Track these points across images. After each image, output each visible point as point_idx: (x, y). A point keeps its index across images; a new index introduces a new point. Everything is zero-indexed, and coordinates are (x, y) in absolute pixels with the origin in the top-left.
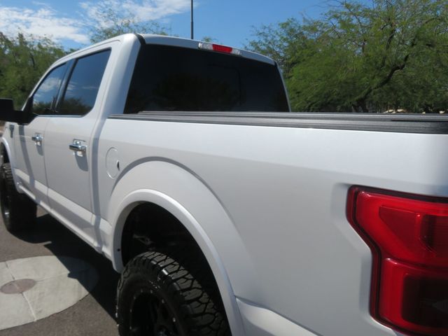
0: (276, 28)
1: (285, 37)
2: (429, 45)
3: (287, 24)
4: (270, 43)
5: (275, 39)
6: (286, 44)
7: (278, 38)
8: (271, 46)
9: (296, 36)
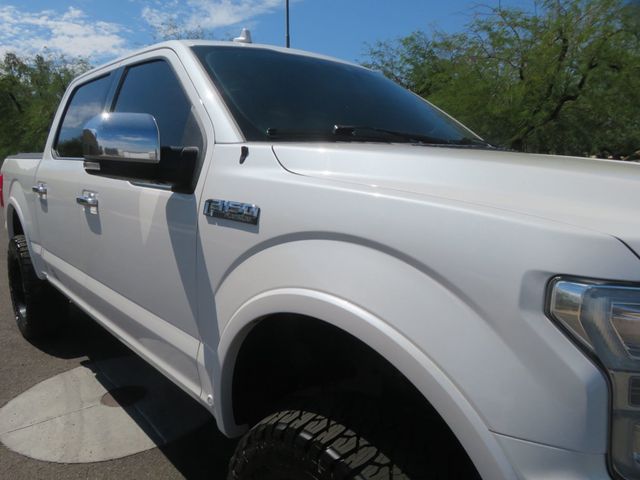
0: (395, 45)
1: (408, 57)
2: (614, 67)
3: (412, 39)
4: (387, 65)
5: (394, 60)
6: (409, 66)
7: (399, 58)
8: (389, 69)
9: (424, 56)
